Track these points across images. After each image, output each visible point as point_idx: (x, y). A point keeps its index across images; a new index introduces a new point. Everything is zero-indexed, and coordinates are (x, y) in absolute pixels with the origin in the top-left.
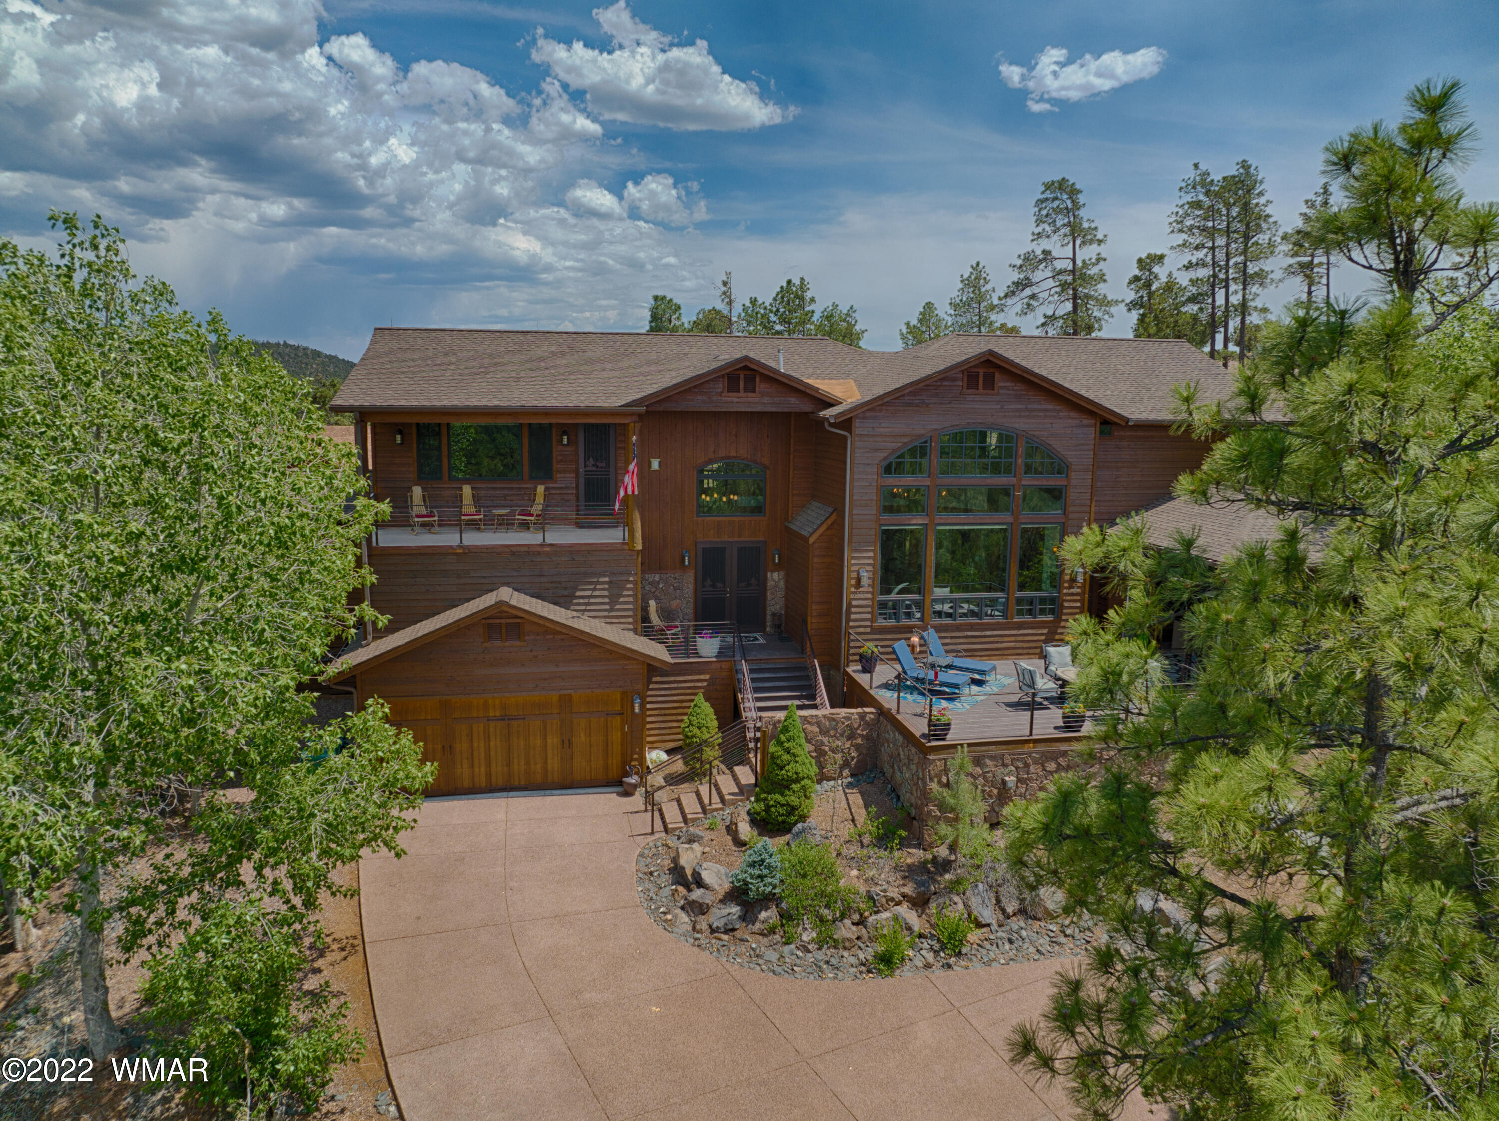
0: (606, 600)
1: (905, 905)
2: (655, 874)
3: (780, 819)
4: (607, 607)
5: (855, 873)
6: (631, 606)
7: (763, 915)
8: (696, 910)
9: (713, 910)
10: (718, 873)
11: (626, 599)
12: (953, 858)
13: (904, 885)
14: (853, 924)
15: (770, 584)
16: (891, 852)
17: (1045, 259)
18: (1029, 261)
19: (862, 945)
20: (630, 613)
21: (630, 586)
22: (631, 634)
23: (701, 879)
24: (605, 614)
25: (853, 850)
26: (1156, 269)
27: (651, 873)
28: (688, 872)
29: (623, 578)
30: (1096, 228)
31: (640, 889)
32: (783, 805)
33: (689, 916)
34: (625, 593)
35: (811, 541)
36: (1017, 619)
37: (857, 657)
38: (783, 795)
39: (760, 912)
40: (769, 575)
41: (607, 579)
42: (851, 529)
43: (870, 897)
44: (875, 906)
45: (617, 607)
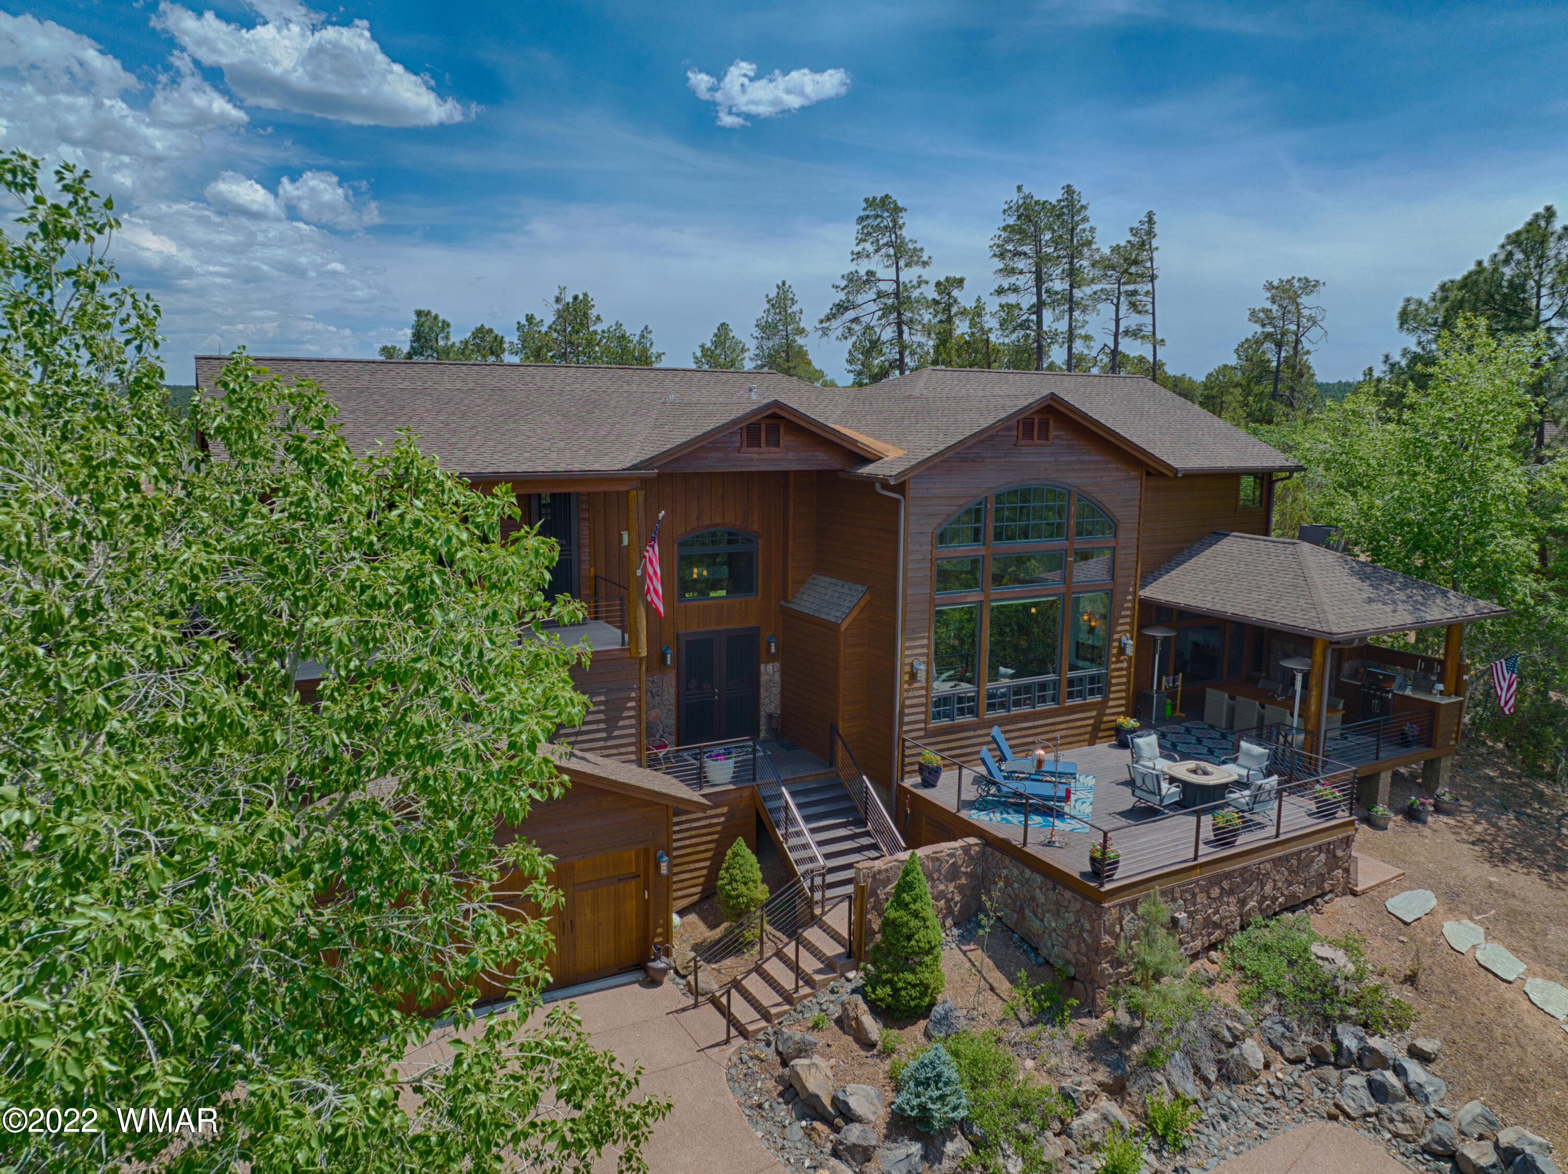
0: (603, 726)
1: (1104, 1096)
2: (766, 1106)
3: (912, 1003)
4: (604, 735)
5: (1029, 1063)
6: (633, 731)
7: (950, 1148)
8: (857, 1156)
9: (879, 1152)
10: (867, 1096)
11: (627, 722)
12: (1137, 1023)
13: (1094, 1070)
14: (1055, 1135)
15: (764, 678)
16: (1062, 1027)
17: (868, 281)
18: (855, 283)
19: (1074, 1162)
20: (633, 740)
21: (631, 704)
22: (634, 767)
23: (849, 1109)
24: (601, 744)
25: (1015, 1032)
26: (955, 293)
27: (760, 1106)
28: (827, 1102)
29: (623, 695)
30: (921, 250)
31: (760, 1134)
32: (914, 986)
33: (850, 1166)
34: (626, 714)
35: (843, 628)
36: (1069, 703)
37: (916, 767)
38: (913, 972)
39: (944, 1144)
40: (762, 667)
41: (602, 698)
42: (905, 613)
43: (1067, 1096)
44: (1076, 1107)
45: (616, 733)
